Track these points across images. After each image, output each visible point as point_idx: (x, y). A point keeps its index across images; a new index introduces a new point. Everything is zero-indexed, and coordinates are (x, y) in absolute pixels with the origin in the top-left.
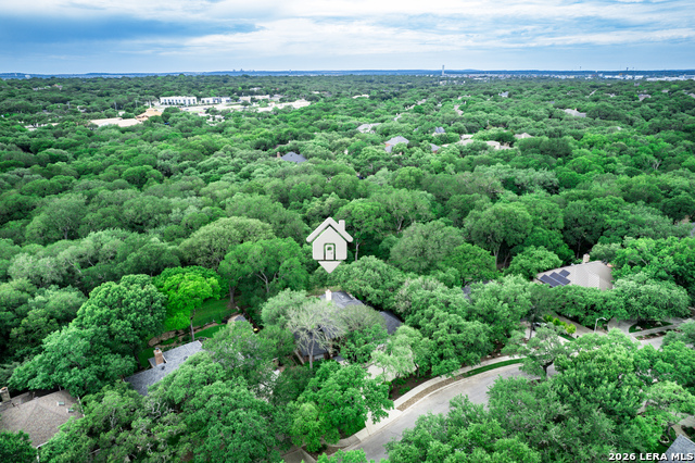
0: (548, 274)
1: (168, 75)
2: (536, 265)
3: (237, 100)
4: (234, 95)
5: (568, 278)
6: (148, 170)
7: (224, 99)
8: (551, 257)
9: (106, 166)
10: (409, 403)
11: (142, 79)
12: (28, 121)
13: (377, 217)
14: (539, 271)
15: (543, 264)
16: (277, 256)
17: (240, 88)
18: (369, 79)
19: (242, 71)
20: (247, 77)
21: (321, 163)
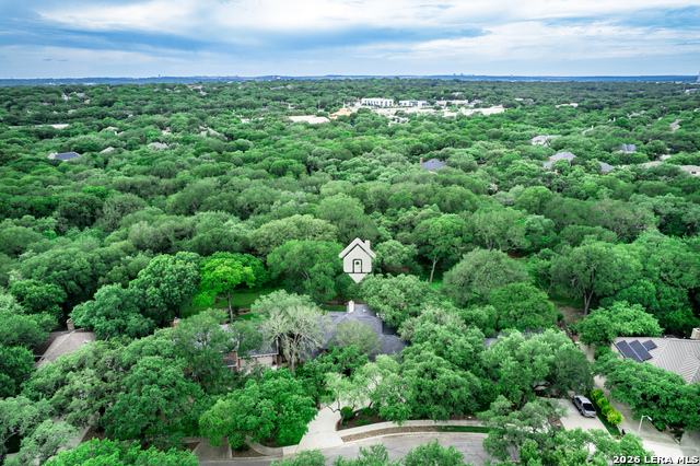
0: (629, 340)
1: (384, 78)
2: (617, 325)
3: (432, 104)
4: (432, 99)
5: (651, 352)
6: (291, 164)
7: (420, 103)
8: (644, 320)
9: (265, 157)
10: (358, 436)
11: (360, 81)
12: (246, 116)
13: (456, 236)
14: (620, 334)
15: (627, 327)
16: (312, 258)
17: (442, 92)
18: (591, 86)
19: (455, 76)
20: (458, 81)
21: (451, 173)
